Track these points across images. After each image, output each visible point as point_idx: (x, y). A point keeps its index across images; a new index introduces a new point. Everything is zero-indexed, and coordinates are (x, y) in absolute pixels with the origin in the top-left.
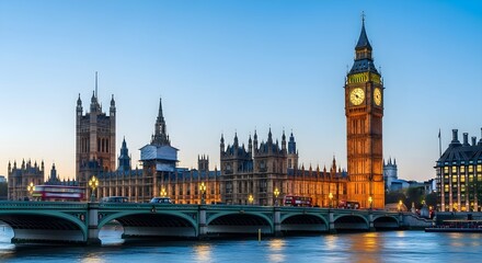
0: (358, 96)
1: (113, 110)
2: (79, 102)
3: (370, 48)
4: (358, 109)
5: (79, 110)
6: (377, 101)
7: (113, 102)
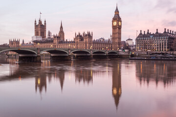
0: (115, 23)
1: (45, 24)
2: (35, 21)
3: (118, 12)
4: (116, 26)
5: (35, 24)
6: (120, 25)
7: (45, 21)
